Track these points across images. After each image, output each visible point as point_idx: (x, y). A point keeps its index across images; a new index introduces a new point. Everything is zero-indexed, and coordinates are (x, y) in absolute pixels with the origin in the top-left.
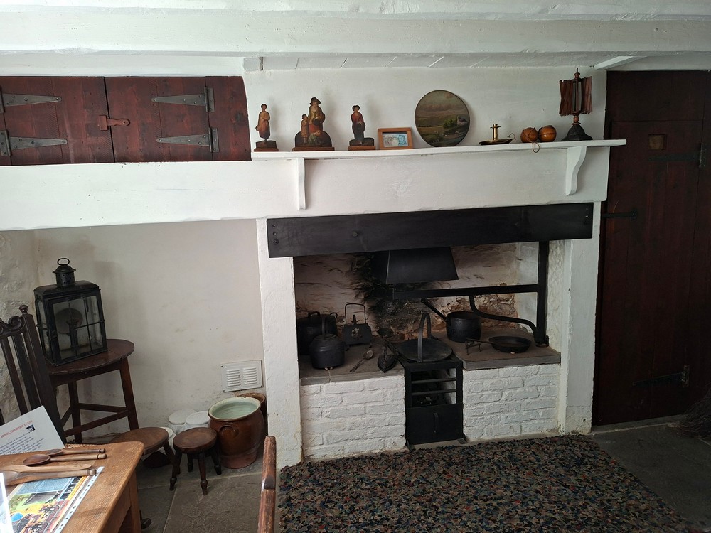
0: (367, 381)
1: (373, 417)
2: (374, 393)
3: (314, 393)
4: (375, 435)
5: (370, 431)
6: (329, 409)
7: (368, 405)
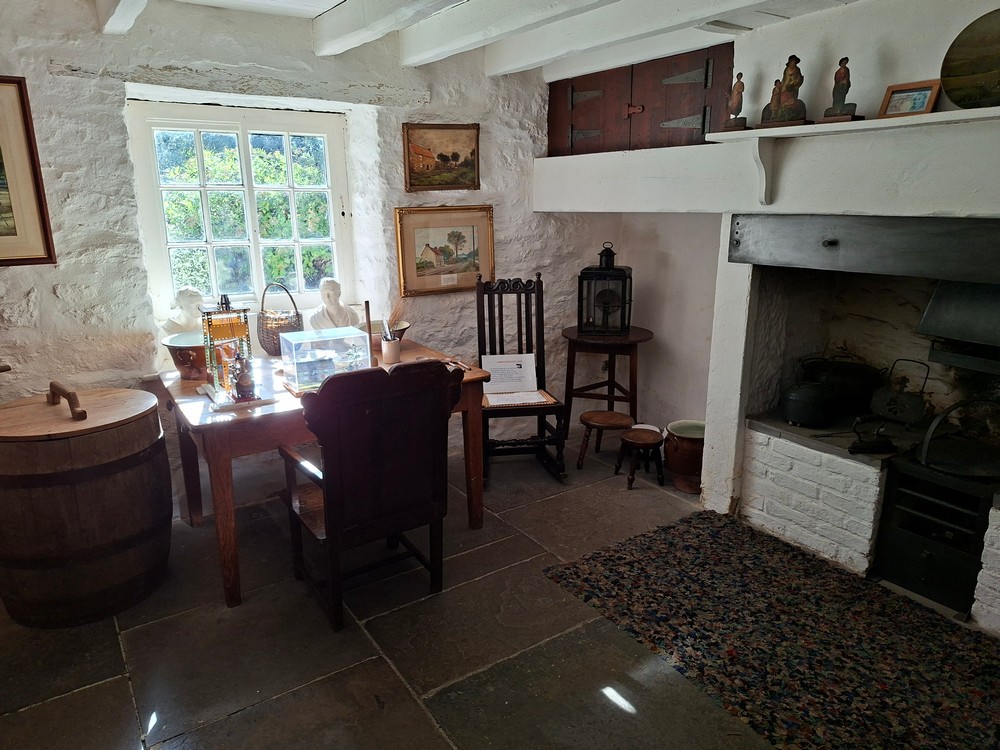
0: (826, 456)
1: (827, 508)
2: (834, 476)
3: (761, 444)
4: (827, 533)
5: (820, 524)
6: (775, 471)
7: (823, 489)
